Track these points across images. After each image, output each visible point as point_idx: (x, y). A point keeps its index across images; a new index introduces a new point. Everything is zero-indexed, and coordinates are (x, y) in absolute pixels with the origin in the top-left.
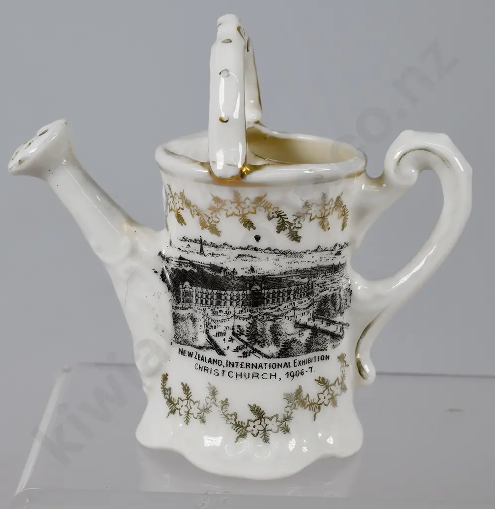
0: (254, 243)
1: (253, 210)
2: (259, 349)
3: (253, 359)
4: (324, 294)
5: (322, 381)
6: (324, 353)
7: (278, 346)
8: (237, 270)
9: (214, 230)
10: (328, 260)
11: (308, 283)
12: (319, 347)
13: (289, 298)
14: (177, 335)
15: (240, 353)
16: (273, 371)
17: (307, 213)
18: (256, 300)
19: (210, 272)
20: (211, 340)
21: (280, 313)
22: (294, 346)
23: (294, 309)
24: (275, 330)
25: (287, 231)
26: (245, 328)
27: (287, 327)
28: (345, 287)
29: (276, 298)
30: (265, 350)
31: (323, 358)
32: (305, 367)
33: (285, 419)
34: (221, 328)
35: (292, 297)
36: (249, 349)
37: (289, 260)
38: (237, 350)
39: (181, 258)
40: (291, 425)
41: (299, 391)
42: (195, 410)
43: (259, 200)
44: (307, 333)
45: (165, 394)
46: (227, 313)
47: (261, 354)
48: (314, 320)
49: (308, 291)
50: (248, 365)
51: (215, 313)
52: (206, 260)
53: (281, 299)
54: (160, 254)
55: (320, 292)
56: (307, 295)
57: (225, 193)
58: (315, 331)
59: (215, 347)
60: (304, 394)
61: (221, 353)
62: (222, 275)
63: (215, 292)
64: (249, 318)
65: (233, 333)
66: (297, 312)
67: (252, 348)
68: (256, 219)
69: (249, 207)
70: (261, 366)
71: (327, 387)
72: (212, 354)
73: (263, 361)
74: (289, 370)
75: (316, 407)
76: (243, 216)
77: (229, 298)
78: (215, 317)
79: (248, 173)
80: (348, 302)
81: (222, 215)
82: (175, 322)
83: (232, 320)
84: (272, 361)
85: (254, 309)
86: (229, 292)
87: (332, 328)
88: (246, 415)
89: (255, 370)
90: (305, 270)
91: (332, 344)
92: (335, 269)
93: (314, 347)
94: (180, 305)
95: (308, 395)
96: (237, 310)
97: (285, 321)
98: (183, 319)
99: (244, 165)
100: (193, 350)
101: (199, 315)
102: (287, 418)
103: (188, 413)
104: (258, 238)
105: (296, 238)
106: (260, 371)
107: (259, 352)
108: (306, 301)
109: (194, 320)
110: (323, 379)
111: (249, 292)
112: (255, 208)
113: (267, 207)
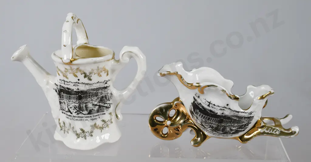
0: (78, 81)
1: (76, 72)
2: (82, 112)
3: (80, 115)
4: (102, 95)
5: (103, 121)
6: (104, 113)
7: (87, 111)
8: (74, 89)
9: (67, 78)
10: (103, 85)
11: (96, 93)
12: (102, 111)
13: (90, 97)
14: (61, 108)
15: (76, 113)
16: (86, 119)
17: (93, 72)
18: (80, 98)
19: (67, 90)
20: (69, 110)
21: (87, 101)
22: (93, 111)
23: (92, 100)
24: (86, 107)
25: (87, 78)
26: (77, 106)
27: (90, 106)
28: (110, 93)
29: (86, 97)
30: (84, 113)
31: (103, 114)
32: (97, 117)
33: (91, 133)
34: (71, 106)
35: (91, 97)
36: (79, 112)
37: (89, 86)
38: (75, 112)
39: (60, 85)
40: (93, 134)
41: (95, 124)
42: (66, 130)
43: (78, 69)
44: (97, 107)
45: (59, 124)
46: (72, 102)
47: (83, 114)
48: (99, 103)
49: (96, 95)
50: (79, 117)
51: (69, 102)
52: (66, 86)
53: (87, 98)
54: (55, 84)
55: (101, 95)
56: (96, 96)
57: (68, 67)
58: (100, 106)
59: (70, 112)
60: (97, 125)
61: (72, 113)
62: (70, 90)
63: (69, 95)
64: (78, 103)
65: (74, 108)
66: (93, 101)
67: (80, 112)
68: (77, 74)
69: (75, 71)
70: (83, 117)
71: (105, 122)
72: (69, 114)
73: (83, 116)
74: (91, 118)
75: (102, 128)
76: (74, 73)
77: (72, 97)
78: (69, 103)
79: (73, 61)
80: (111, 97)
81: (68, 73)
82: (60, 104)
83: (73, 104)
84: (86, 116)
85: (80, 100)
86: (72, 96)
87: (106, 105)
88: (79, 131)
89: (81, 118)
90: (94, 89)
91: (106, 110)
92: (106, 88)
93: (100, 111)
94: (61, 99)
95: (99, 125)
96: (75, 101)
97: (89, 104)
98: (62, 103)
99: (72, 59)
100: (65, 112)
101: (66, 102)
102: (92, 132)
103: (65, 130)
104: (79, 80)
105: (90, 80)
106: (82, 119)
107: (82, 113)
108: (96, 98)
109: (65, 103)
110: (104, 120)
111: (78, 96)
112: (77, 71)
113: (80, 71)
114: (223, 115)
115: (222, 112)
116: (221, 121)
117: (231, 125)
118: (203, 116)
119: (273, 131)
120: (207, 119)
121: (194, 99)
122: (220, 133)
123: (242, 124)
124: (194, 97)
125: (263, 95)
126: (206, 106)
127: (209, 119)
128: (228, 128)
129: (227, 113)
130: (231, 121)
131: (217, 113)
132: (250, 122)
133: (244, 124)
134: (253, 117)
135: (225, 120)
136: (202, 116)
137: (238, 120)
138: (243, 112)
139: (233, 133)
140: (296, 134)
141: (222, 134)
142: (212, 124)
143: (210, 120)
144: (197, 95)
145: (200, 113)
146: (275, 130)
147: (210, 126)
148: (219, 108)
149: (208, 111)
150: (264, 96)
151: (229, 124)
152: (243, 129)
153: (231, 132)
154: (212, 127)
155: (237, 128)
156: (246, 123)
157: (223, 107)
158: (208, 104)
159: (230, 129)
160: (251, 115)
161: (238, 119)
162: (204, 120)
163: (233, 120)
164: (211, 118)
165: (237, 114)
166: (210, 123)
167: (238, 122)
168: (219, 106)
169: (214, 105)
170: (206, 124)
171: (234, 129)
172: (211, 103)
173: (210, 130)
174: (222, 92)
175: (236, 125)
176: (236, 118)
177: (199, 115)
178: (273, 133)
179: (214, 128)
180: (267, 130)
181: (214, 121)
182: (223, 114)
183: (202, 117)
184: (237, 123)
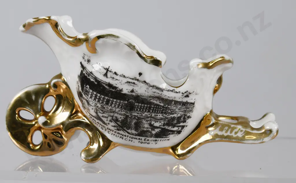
114: (134, 94)
115: (130, 88)
116: (131, 108)
117: (151, 117)
118: (98, 97)
119: (231, 132)
120: (104, 103)
121: (82, 66)
122: (133, 134)
123: (172, 116)
124: (81, 63)
125: (209, 63)
126: (101, 77)
127: (108, 102)
128: (144, 122)
129: (141, 90)
130: (150, 108)
131: (121, 90)
132: (188, 115)
133: (175, 115)
134: (193, 104)
135: (138, 106)
136: (96, 96)
137: (163, 107)
138: (172, 91)
139: (158, 136)
140: (272, 135)
141: (136, 135)
142: (114, 112)
143: (111, 105)
144: (86, 58)
145: (91, 91)
146: (236, 130)
147: (113, 117)
148: (125, 80)
149: (105, 85)
150: (211, 65)
151: (146, 113)
152: (176, 129)
153: (154, 132)
154: (116, 120)
155: (163, 122)
156: (179, 115)
157: (132, 79)
158: (105, 71)
159: (151, 125)
160: (189, 100)
161: (162, 104)
162: (99, 105)
163: (153, 106)
164: (111, 99)
165: (160, 93)
166: (111, 111)
167: (164, 110)
168: (124, 76)
169: (115, 73)
170: (104, 115)
171: (157, 124)
172: (109, 69)
173: (113, 128)
174: (127, 49)
175: (160, 116)
176: (158, 102)
177: (90, 96)
178: (232, 136)
179: (119, 123)
180: (221, 130)
181: (117, 106)
182: (132, 91)
183: (95, 99)
184: (162, 113)
